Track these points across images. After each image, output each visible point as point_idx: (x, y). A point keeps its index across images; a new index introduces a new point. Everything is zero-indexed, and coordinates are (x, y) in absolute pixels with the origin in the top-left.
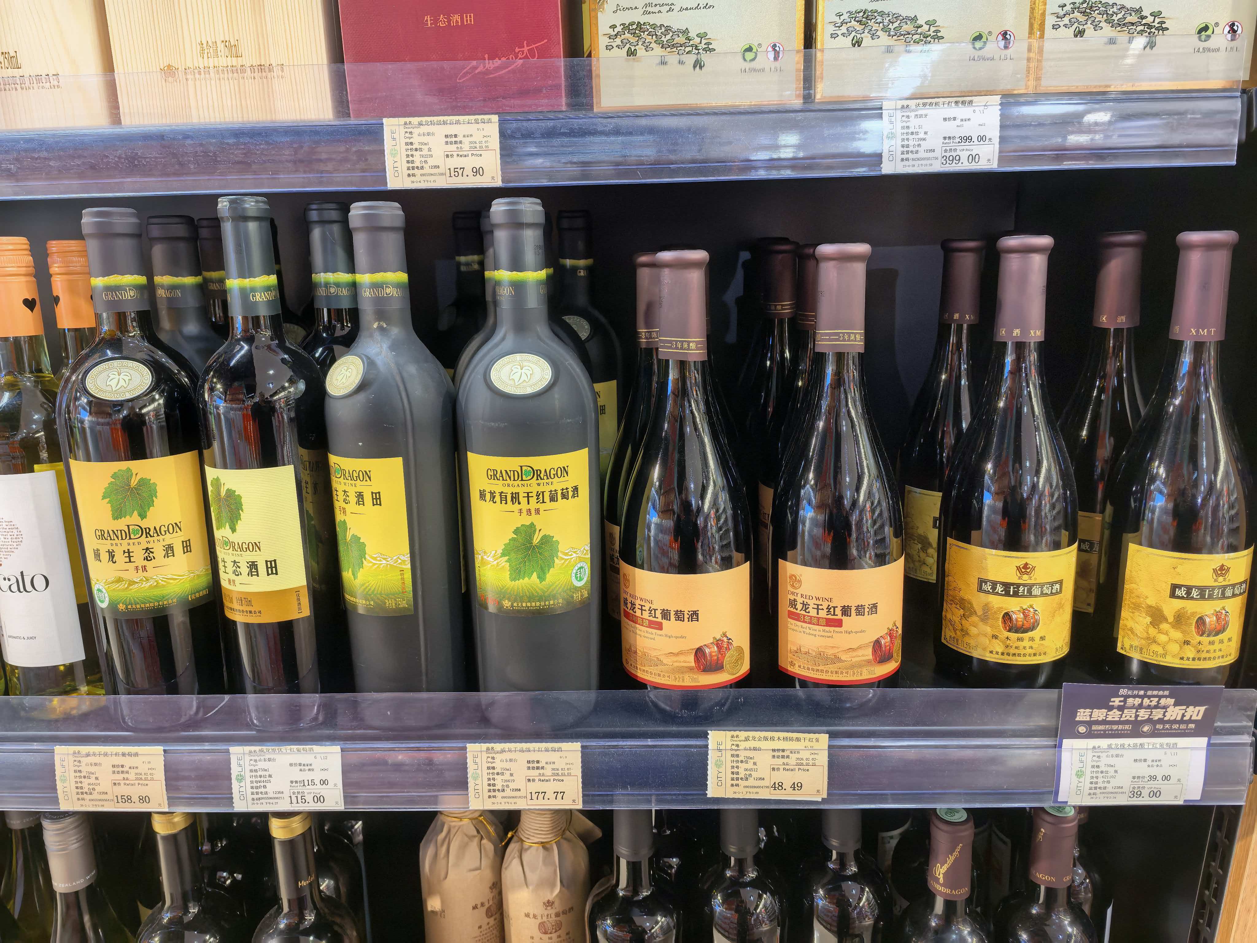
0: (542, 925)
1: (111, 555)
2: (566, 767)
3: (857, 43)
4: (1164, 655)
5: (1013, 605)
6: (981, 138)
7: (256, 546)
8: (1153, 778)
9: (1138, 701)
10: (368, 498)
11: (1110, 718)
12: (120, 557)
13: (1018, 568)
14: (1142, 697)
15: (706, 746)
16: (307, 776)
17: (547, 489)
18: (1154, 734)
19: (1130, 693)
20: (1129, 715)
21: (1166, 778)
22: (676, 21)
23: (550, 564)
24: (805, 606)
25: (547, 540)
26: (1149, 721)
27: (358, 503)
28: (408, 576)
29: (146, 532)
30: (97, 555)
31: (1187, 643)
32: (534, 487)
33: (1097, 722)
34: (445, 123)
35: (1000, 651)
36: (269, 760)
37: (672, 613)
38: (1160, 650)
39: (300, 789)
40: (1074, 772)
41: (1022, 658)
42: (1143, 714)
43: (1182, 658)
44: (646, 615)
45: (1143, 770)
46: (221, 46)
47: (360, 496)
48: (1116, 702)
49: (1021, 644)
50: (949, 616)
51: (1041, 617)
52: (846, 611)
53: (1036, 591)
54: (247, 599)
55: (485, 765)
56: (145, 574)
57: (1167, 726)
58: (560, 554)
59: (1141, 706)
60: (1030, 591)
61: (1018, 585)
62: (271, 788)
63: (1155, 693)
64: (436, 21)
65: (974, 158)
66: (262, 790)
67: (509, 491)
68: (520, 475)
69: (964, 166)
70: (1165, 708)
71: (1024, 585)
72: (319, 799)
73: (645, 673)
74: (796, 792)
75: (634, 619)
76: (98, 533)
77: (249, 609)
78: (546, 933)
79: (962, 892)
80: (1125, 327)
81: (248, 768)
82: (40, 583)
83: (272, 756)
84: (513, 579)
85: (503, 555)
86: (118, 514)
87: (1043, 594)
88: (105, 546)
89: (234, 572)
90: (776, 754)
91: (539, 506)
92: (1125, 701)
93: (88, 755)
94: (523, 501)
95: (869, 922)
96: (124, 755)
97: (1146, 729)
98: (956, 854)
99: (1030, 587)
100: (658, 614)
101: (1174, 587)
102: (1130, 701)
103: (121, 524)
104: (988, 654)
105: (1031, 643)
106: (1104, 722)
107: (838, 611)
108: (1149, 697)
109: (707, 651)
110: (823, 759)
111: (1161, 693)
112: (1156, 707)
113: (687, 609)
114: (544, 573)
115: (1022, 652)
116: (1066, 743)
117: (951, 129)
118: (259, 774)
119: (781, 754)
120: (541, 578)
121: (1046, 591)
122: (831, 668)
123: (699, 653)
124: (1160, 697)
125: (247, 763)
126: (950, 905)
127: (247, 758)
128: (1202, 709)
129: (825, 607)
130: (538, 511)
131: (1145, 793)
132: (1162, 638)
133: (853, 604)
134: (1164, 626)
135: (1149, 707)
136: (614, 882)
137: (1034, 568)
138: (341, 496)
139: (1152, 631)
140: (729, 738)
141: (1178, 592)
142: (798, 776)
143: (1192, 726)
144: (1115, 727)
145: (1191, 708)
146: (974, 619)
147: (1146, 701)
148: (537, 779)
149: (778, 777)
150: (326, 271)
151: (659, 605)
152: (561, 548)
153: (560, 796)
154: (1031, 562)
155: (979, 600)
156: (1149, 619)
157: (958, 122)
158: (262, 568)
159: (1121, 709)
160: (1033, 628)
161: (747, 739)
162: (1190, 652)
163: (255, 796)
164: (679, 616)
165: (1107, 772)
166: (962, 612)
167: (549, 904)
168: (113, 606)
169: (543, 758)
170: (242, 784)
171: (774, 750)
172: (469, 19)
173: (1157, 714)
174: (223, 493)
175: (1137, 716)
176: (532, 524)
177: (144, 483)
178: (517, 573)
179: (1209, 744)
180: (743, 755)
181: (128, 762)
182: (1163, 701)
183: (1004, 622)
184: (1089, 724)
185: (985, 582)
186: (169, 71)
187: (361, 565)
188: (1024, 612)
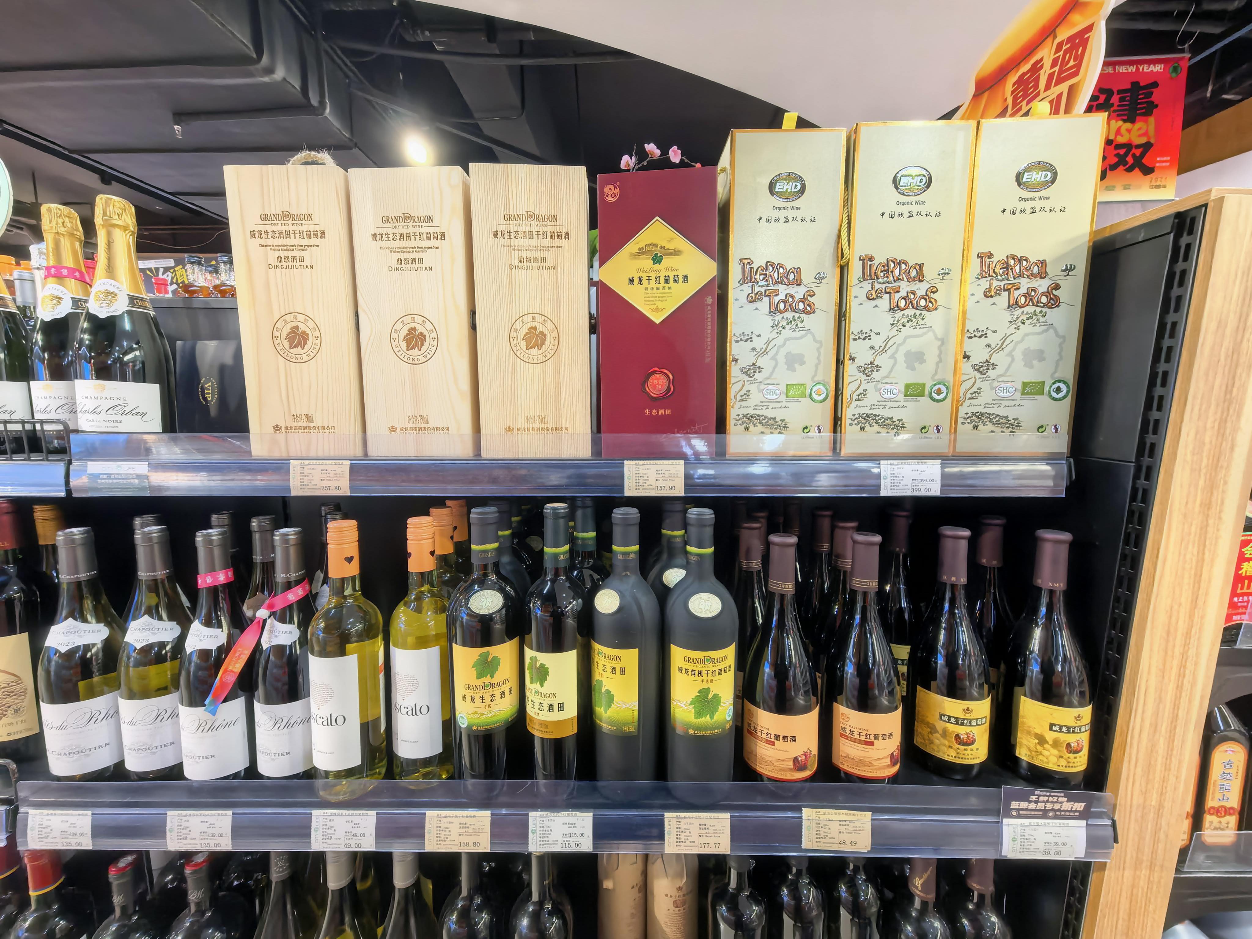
0: (675, 902)
1: (473, 698)
2: (721, 828)
3: (862, 429)
4: (1048, 763)
5: (962, 730)
6: (932, 480)
7: (554, 695)
8: (1057, 844)
9: (1046, 798)
10: (618, 671)
11: (1030, 808)
12: (477, 700)
13: (963, 710)
14: (1048, 796)
15: (801, 817)
16: (572, 831)
17: (717, 668)
18: (1056, 817)
19: (1041, 793)
20: (1041, 806)
21: (1064, 844)
22: (769, 413)
23: (716, 710)
24: (852, 732)
25: (716, 696)
26: (1053, 810)
27: (612, 672)
28: (636, 713)
29: (492, 685)
30: (464, 698)
31: (1061, 757)
32: (711, 667)
33: (1023, 810)
34: (656, 464)
35: (954, 755)
36: (551, 820)
37: (781, 737)
38: (1045, 760)
39: (568, 839)
40: (1011, 839)
41: (966, 760)
42: (1049, 806)
43: (1059, 766)
44: (764, 736)
45: (1050, 838)
46: (537, 418)
47: (614, 669)
48: (1034, 798)
49: (966, 752)
50: (920, 730)
51: (976, 737)
52: (876, 737)
53: (974, 723)
54: (545, 724)
55: (675, 826)
56: (490, 709)
57: (1063, 813)
58: (722, 704)
59: (1047, 801)
60: (970, 723)
61: (964, 719)
62: (551, 838)
63: (1056, 794)
64: (651, 412)
65: (928, 490)
66: (546, 839)
67: (697, 669)
68: (704, 661)
69: (923, 493)
70: (1061, 803)
71: (967, 719)
72: (578, 845)
73: (763, 769)
74: (853, 846)
75: (757, 738)
76: (467, 686)
77: (546, 730)
78: (677, 907)
79: (931, 897)
80: (996, 567)
81: (539, 825)
82: (424, 710)
83: (553, 818)
84: (697, 718)
85: (691, 704)
86: (480, 676)
87: (977, 725)
88: (469, 694)
89: (539, 709)
90: (841, 823)
91: (713, 678)
92: (1038, 798)
93: (446, 817)
94: (705, 675)
95: (874, 909)
96: (467, 817)
97: (1051, 814)
98: (929, 872)
99: (970, 721)
100: (772, 736)
101: (1051, 725)
102: (1041, 798)
103: (480, 682)
104: (946, 756)
105: (972, 752)
106: (1027, 810)
107: (872, 737)
108: (1052, 796)
109: (800, 759)
110: (868, 826)
111: (1059, 794)
112: (1056, 802)
113: (789, 735)
114: (714, 715)
115: (967, 757)
116: (1006, 821)
117: (915, 475)
118: (544, 829)
119: (844, 823)
120: (712, 718)
121: (979, 723)
122: (868, 769)
123: (795, 760)
124: (1058, 797)
125: (538, 822)
126: (924, 904)
127: (539, 819)
128: (1083, 804)
129: (864, 734)
130: (712, 681)
131: (1052, 852)
132: (1045, 753)
133: (880, 734)
134: (1046, 746)
135: (1052, 802)
136: (727, 881)
137: (972, 710)
138: (601, 667)
139: (1039, 747)
140: (814, 813)
141: (1054, 728)
142: (854, 837)
143: (1077, 814)
144: (1033, 813)
145: (1077, 804)
146: (937, 735)
147: (1051, 799)
148: (704, 835)
149: (843, 837)
150: (583, 532)
151: (773, 732)
152: (722, 700)
153: (717, 846)
154: (971, 707)
155: (940, 725)
156: (1037, 741)
157: (919, 472)
158: (556, 707)
159: (1036, 802)
160: (972, 743)
161: (824, 814)
162: (1063, 762)
163: (542, 843)
164: (785, 738)
165: (1029, 839)
166: (929, 730)
167: (680, 889)
168: (469, 728)
169: (709, 822)
170: (535, 835)
171: (840, 821)
172: (668, 412)
173: (1057, 807)
174: (538, 665)
175: (1045, 807)
176: (709, 688)
177: (495, 658)
178: (699, 714)
179: (1087, 824)
180: (822, 823)
181: (469, 821)
182: (1060, 799)
183: (956, 740)
184: (1018, 810)
185: (944, 715)
186: (509, 429)
187: (610, 706)
188: (967, 734)
